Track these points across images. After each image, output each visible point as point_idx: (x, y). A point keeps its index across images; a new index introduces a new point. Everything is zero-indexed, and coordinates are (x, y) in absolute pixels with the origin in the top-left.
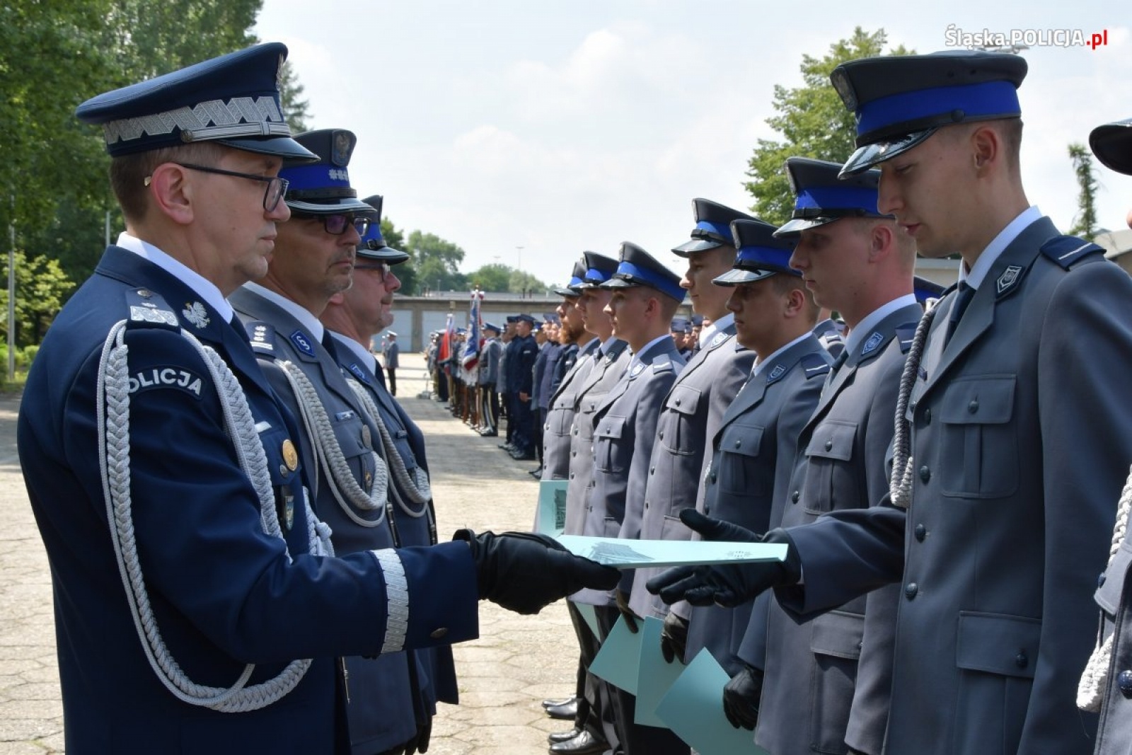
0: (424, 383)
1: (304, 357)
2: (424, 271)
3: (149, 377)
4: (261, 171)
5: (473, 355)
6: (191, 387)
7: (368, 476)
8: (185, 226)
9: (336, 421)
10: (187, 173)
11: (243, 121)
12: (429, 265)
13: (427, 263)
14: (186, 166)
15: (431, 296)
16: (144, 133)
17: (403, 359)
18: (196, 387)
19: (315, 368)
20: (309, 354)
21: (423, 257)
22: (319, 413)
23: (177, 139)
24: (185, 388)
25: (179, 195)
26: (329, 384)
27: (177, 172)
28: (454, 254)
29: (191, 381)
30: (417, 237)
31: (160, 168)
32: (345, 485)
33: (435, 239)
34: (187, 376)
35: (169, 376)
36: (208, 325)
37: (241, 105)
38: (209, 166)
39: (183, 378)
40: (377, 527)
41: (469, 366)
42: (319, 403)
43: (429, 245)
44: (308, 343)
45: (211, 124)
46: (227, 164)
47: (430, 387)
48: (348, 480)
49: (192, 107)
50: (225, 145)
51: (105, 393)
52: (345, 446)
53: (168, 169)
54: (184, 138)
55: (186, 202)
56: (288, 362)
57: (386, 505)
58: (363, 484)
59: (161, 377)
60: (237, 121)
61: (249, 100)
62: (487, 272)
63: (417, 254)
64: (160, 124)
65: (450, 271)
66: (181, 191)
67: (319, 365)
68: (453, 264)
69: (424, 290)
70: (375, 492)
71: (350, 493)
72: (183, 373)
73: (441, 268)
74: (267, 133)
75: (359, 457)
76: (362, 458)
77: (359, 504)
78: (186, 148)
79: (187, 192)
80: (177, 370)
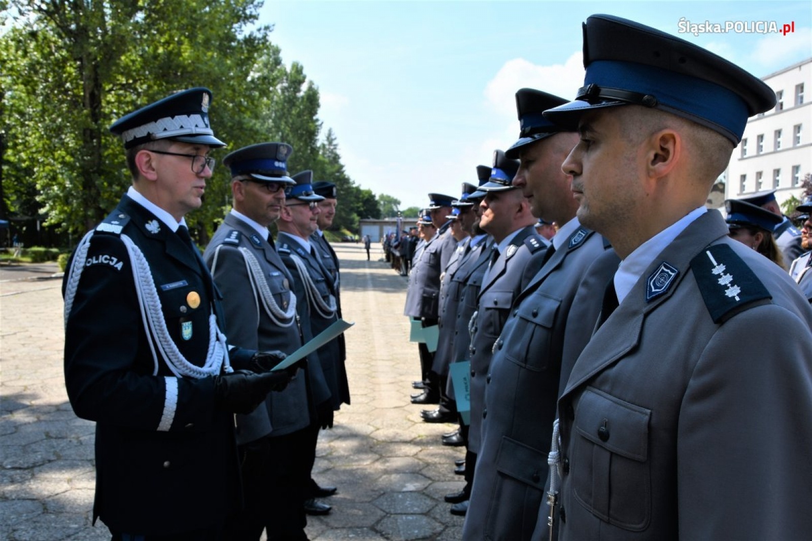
0: (381, 255)
1: (256, 246)
2: (385, 210)
3: (97, 259)
4: (193, 152)
5: (397, 243)
6: (116, 266)
7: (285, 303)
8: (154, 182)
9: (268, 277)
10: (153, 155)
11: (182, 127)
12: (387, 207)
13: (386, 206)
14: (153, 151)
15: (387, 219)
16: (135, 137)
17: (372, 245)
18: (119, 266)
19: (261, 252)
20: (259, 245)
21: (384, 204)
22: (259, 273)
23: (149, 138)
24: (113, 266)
25: (150, 167)
26: (268, 258)
27: (148, 155)
28: (397, 202)
29: (117, 262)
30: (382, 197)
31: (139, 153)
32: (272, 307)
33: (389, 197)
34: (115, 260)
35: (106, 259)
36: (159, 232)
37: (181, 119)
38: (164, 151)
39: (112, 261)
40: (289, 327)
41: (396, 247)
42: (259, 268)
43: (387, 199)
44: (259, 239)
45: (165, 130)
46: (173, 149)
47: (383, 256)
48: (273, 305)
49: (156, 121)
50: (173, 140)
51: (74, 266)
52: (272, 289)
53: (143, 153)
54: (152, 138)
55: (153, 170)
56: (245, 249)
57: (296, 317)
58: (282, 307)
59: (103, 259)
60: (178, 128)
61: (185, 116)
62: (410, 210)
63: (382, 202)
64: (140, 132)
65: (395, 210)
66: (151, 165)
67: (263, 250)
68: (397, 207)
69: (385, 217)
70: (289, 310)
71: (274, 311)
72: (113, 258)
73: (391, 208)
74: (194, 132)
75: (280, 294)
76: (282, 295)
77: (279, 316)
78: (152, 143)
79: (154, 164)
80: (111, 257)
